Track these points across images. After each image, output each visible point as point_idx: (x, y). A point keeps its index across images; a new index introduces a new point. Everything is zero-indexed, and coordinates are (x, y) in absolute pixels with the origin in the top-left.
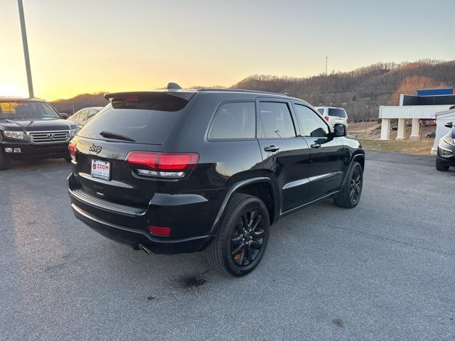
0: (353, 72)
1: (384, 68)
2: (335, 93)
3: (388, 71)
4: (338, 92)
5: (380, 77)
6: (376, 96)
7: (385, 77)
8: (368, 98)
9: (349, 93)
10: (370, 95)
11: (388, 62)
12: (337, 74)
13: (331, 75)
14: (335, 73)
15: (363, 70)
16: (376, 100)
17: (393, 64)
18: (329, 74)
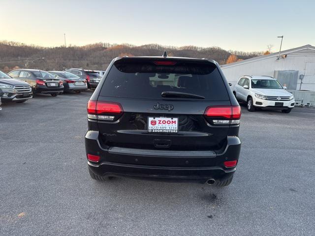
0: (84, 47)
1: (104, 46)
2: (74, 60)
3: (107, 48)
4: (76, 60)
5: (102, 52)
6: (101, 64)
7: (105, 52)
8: (96, 65)
9: (84, 61)
10: (97, 64)
11: (105, 43)
12: (73, 47)
13: (69, 47)
14: (72, 46)
15: (90, 46)
16: (101, 67)
17: (109, 44)
18: (67, 46)
